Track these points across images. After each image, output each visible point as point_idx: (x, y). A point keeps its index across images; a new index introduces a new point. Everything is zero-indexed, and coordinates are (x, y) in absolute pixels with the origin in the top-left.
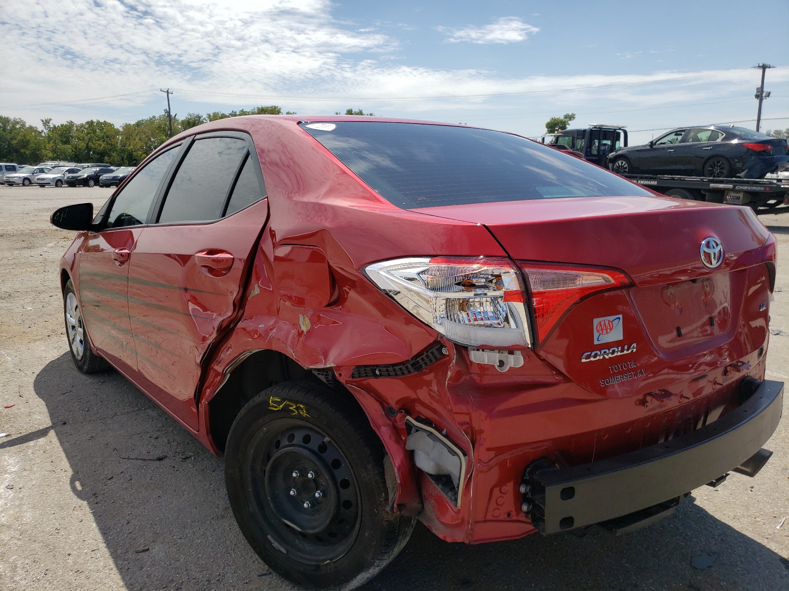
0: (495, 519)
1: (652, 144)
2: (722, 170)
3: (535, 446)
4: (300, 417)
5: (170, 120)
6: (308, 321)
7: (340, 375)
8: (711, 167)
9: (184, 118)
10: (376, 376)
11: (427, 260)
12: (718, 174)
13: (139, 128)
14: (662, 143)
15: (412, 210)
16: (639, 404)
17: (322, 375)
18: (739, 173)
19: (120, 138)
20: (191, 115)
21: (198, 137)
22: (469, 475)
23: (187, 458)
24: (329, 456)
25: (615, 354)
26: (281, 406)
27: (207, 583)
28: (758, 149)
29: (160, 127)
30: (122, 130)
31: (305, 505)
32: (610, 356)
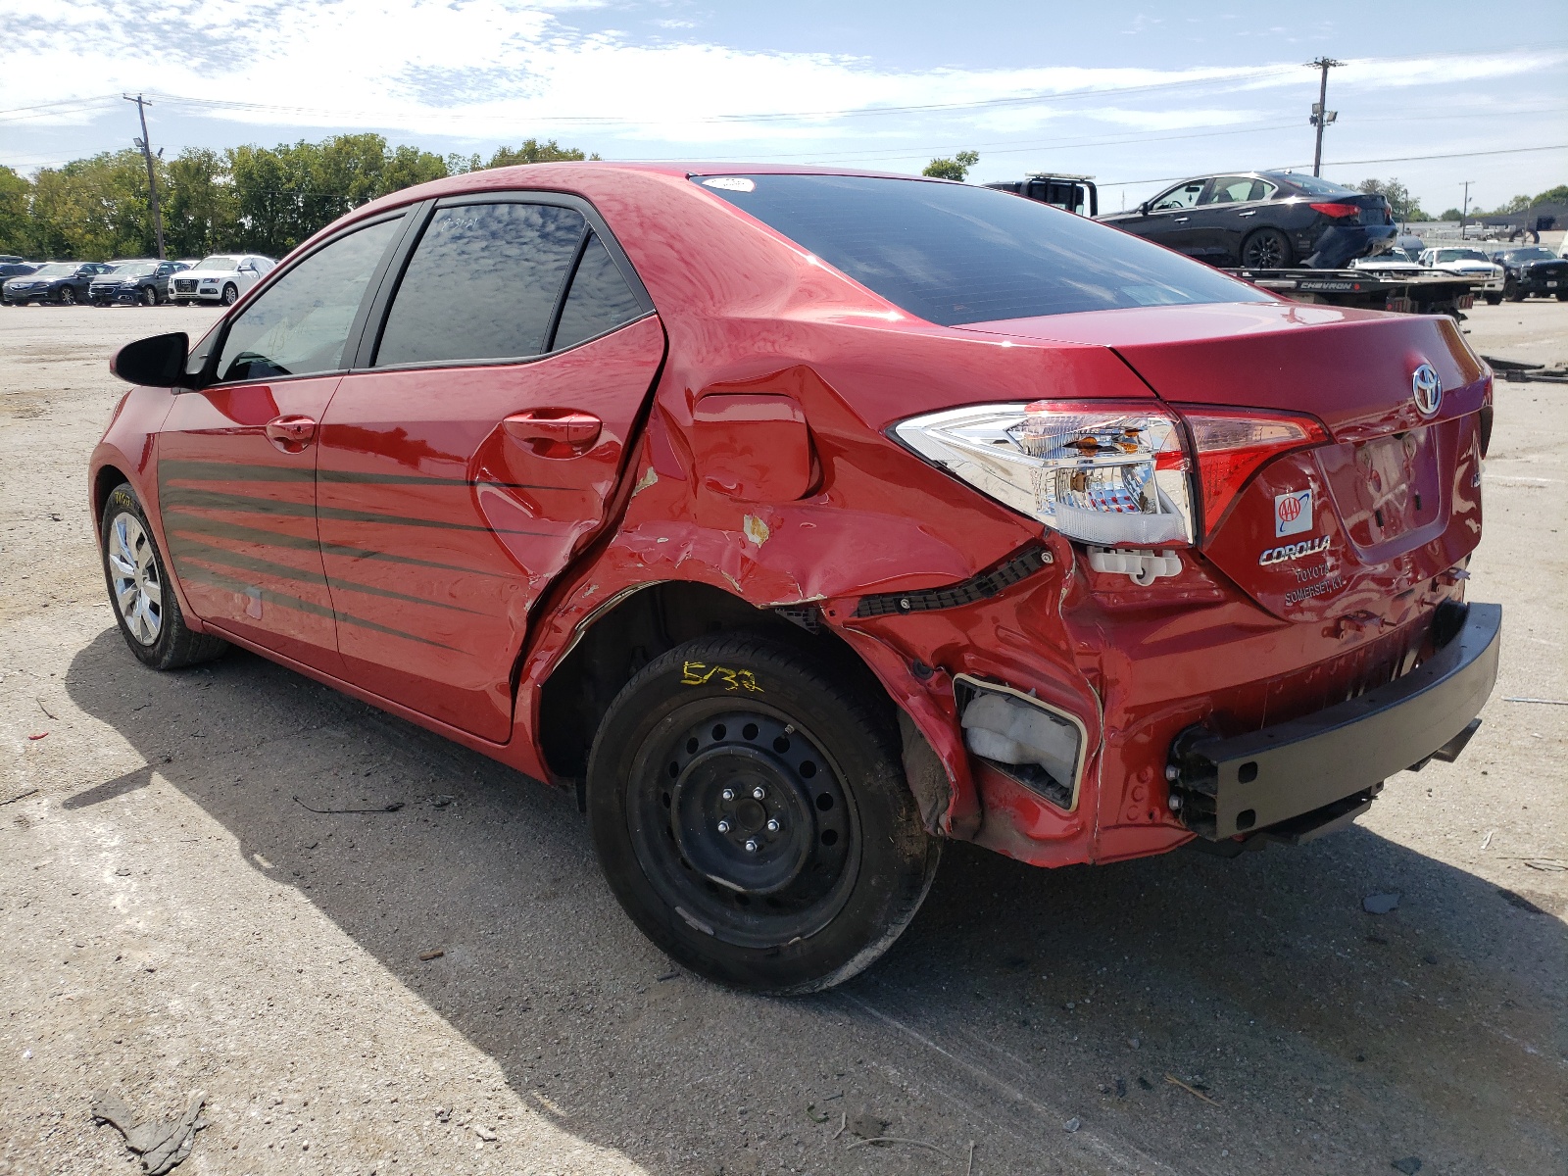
0: (1129, 822)
1: (1146, 207)
2: (1275, 255)
3: (1186, 704)
4: (743, 693)
5: (150, 163)
6: (763, 527)
7: (832, 613)
8: (1256, 248)
9: (175, 158)
10: (902, 611)
11: (1021, 407)
12: (1268, 261)
13: (73, 179)
14: (1163, 207)
15: (963, 326)
16: (1329, 635)
17: (798, 615)
18: (1304, 258)
19: (32, 199)
20: (190, 152)
21: (442, 202)
22: (1093, 755)
23: (444, 804)
24: (796, 756)
25: (1304, 553)
26: (706, 677)
27: (572, 997)
28: (1337, 213)
29: (120, 176)
30: (34, 183)
31: (749, 847)
32: (1298, 555)
